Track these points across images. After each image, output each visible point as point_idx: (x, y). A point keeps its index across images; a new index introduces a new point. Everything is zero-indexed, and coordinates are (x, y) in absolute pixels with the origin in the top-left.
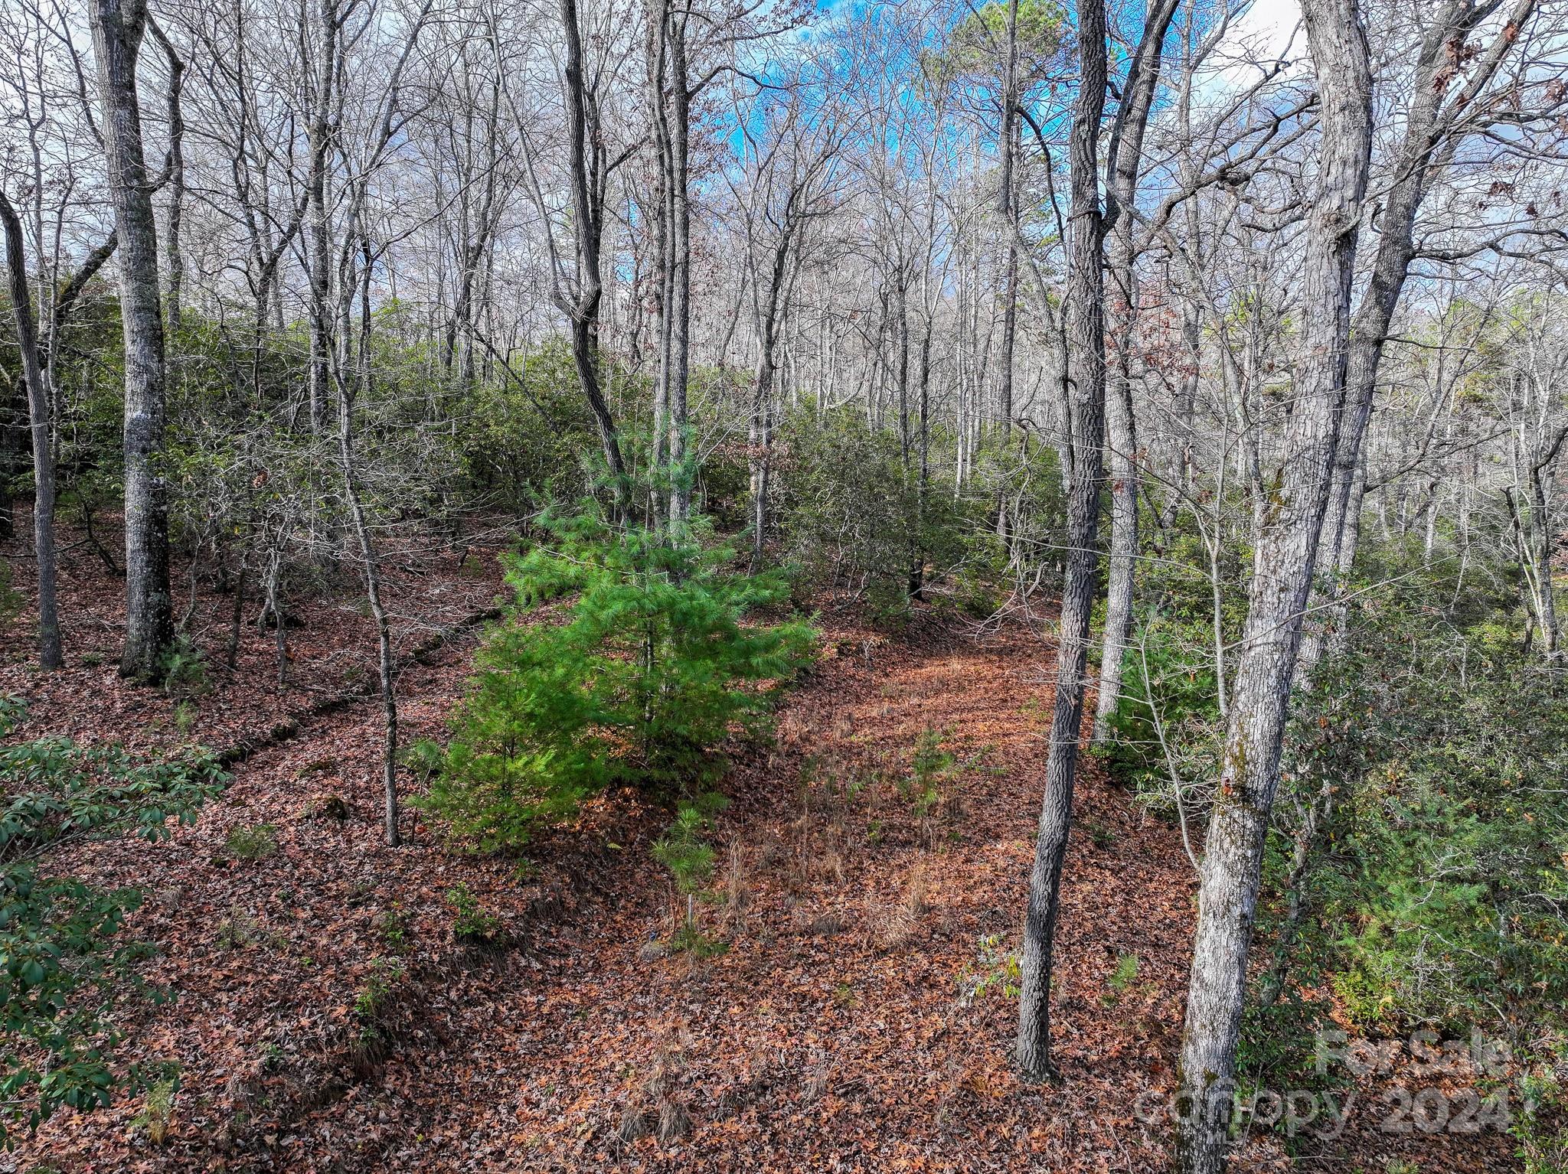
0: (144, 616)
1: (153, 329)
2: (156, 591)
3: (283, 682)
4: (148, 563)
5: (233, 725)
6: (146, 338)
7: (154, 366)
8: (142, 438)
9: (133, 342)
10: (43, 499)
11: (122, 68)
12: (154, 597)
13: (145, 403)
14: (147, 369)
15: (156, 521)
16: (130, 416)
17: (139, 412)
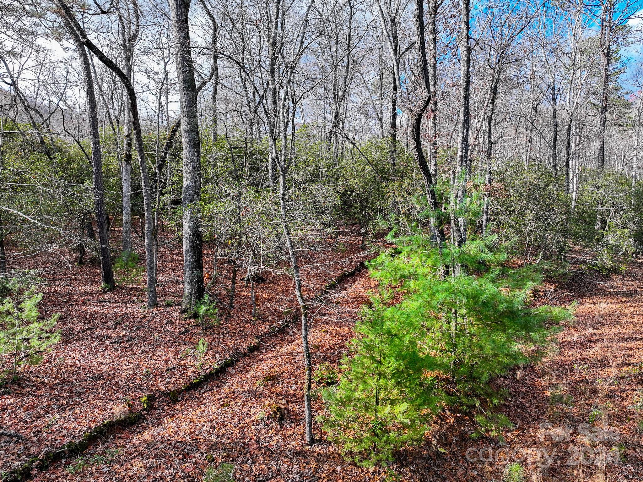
0: (191, 283)
1: (195, 140)
2: (196, 270)
3: (254, 316)
4: (193, 256)
5: (229, 344)
6: (192, 145)
7: (195, 159)
8: (190, 195)
9: (186, 147)
10: (148, 225)
11: (182, 12)
12: (196, 273)
13: (192, 177)
14: (193, 161)
15: (196, 235)
16: (185, 184)
17: (189, 182)
